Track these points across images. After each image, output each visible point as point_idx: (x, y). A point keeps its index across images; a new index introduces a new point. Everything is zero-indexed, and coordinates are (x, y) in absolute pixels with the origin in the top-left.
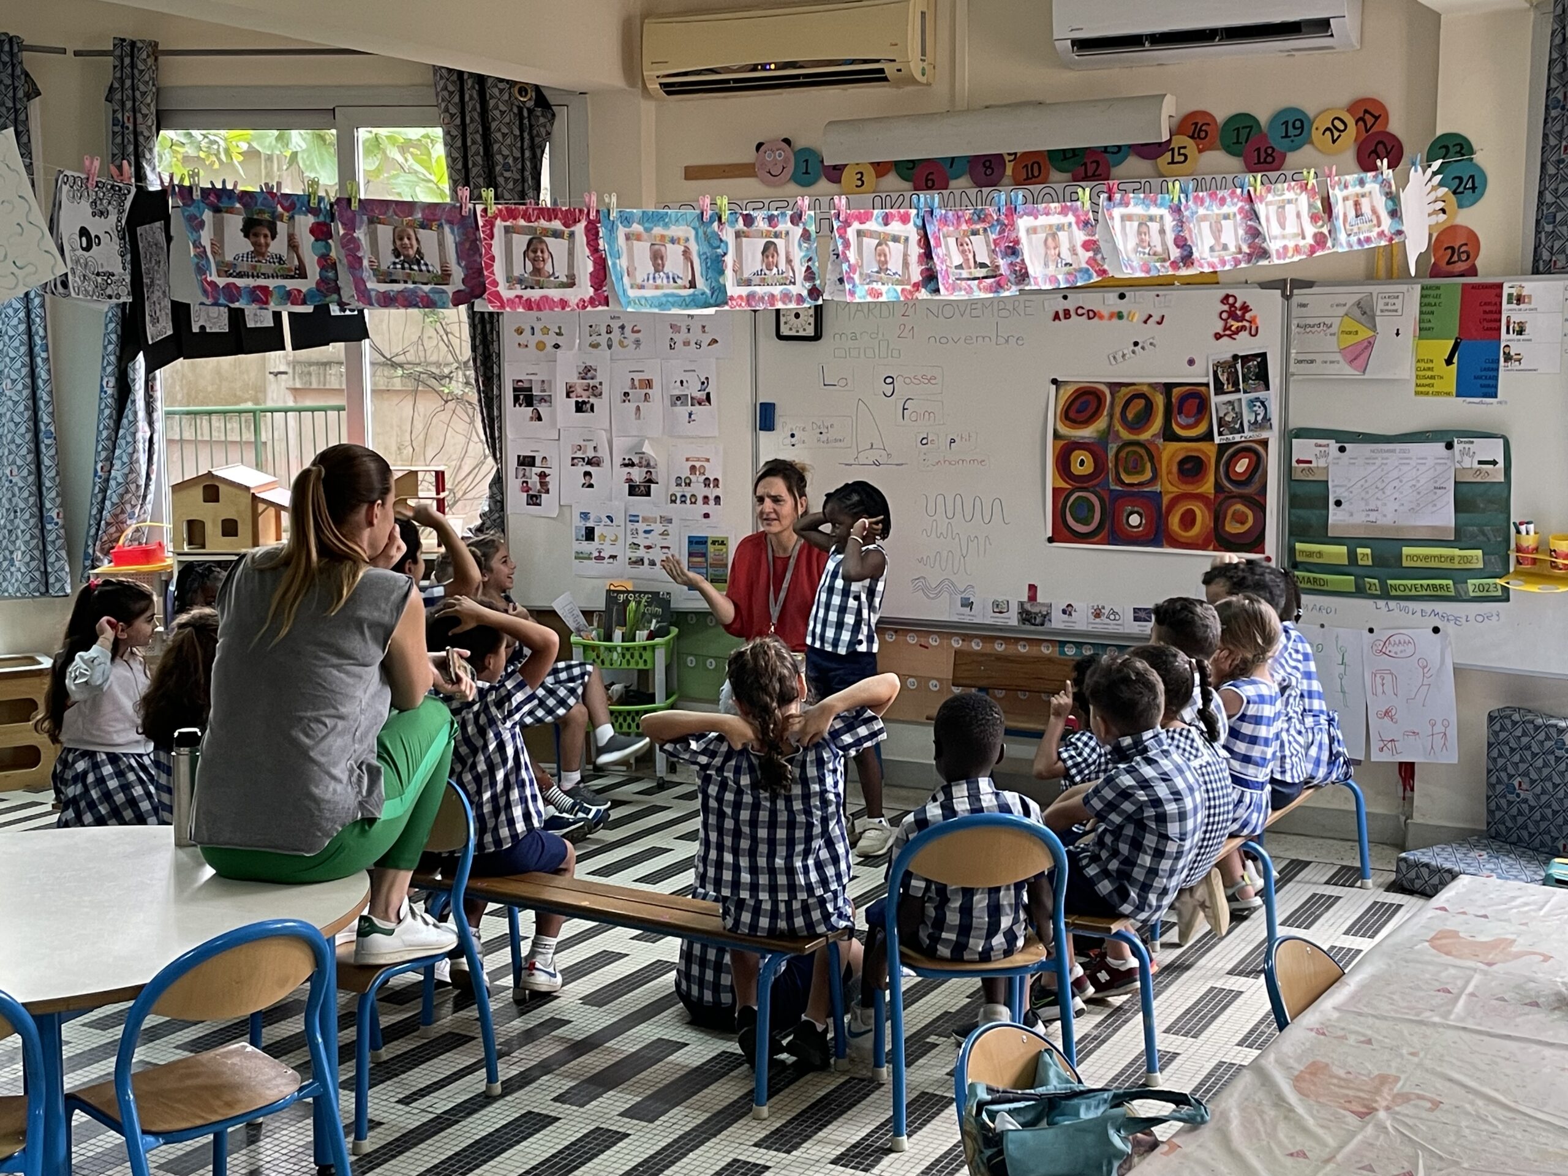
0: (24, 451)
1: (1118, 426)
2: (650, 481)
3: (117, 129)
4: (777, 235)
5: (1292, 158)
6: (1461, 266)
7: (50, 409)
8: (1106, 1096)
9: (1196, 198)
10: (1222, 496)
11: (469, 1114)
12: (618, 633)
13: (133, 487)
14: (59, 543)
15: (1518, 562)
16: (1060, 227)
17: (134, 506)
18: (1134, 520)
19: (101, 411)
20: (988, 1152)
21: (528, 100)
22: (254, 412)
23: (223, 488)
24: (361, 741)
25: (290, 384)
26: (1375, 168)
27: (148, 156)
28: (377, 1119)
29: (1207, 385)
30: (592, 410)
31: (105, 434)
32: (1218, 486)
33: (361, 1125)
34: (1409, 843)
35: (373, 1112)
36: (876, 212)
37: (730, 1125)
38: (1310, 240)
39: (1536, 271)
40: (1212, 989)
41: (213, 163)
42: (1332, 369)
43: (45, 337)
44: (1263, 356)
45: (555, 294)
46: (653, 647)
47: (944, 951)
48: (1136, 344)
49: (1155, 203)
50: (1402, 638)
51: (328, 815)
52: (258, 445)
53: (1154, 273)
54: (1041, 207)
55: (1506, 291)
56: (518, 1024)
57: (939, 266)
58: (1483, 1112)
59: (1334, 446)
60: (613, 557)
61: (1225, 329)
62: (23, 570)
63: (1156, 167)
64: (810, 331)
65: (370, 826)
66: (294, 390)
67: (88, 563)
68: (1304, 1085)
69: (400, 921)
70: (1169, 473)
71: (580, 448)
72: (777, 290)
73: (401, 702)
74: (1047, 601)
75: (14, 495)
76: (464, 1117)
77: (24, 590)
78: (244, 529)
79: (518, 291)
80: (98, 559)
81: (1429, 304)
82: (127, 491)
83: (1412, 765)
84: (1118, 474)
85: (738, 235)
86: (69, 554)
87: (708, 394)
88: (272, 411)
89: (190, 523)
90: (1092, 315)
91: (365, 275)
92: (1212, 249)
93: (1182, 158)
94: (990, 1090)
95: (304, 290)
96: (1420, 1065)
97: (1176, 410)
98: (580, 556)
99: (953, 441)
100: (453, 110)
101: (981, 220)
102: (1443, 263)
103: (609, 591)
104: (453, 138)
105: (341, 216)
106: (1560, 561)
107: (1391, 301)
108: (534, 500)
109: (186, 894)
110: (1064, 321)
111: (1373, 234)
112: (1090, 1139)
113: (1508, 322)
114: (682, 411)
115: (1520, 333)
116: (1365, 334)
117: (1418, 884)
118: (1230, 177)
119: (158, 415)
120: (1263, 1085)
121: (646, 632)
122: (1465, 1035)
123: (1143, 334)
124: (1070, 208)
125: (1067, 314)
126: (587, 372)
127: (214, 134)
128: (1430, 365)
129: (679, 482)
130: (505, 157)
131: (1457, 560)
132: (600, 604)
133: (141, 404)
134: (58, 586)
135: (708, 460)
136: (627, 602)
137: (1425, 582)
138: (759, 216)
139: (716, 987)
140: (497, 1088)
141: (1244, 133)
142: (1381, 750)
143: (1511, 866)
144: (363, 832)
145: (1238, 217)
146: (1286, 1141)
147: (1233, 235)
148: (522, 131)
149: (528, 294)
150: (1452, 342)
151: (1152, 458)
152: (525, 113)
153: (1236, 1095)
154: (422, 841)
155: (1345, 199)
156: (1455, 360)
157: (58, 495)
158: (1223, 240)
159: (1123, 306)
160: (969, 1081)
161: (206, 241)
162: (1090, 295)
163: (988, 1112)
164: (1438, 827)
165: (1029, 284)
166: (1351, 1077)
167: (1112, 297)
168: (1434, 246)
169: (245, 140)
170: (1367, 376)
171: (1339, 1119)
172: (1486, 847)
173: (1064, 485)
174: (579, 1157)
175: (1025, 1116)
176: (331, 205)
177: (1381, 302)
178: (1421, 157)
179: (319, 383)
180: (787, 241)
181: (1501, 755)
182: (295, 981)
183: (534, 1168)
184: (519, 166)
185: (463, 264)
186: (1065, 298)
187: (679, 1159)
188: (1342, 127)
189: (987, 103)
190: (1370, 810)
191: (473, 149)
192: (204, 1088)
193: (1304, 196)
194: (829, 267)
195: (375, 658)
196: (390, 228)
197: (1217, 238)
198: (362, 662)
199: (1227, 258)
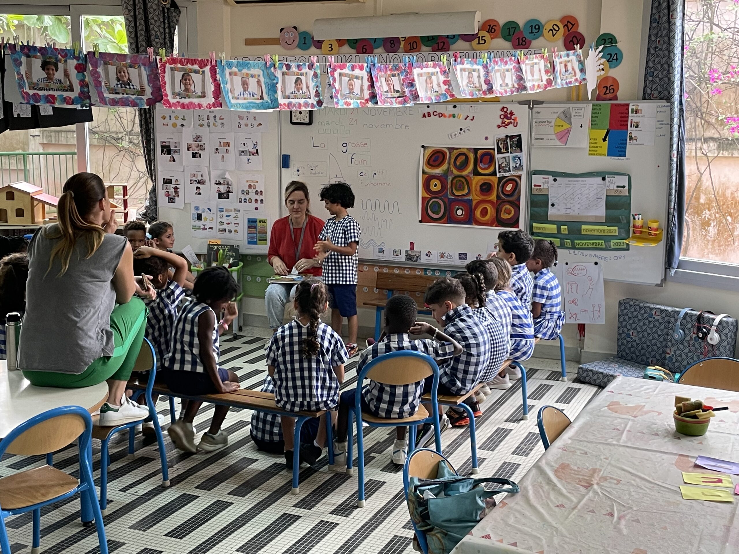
1: (452, 168)
2: (229, 192)
4: (302, 75)
5: (535, 43)
6: (609, 96)
8: (472, 481)
9: (494, 61)
10: (500, 201)
11: (155, 496)
15: (634, 233)
16: (433, 74)
18: (460, 212)
20: (421, 509)
21: (167, 4)
22: (23, 155)
23: (16, 193)
24: (102, 319)
25: (41, 141)
26: (574, 49)
28: (110, 499)
29: (494, 149)
30: (200, 157)
32: (498, 196)
33: (104, 502)
34: (582, 360)
35: (109, 495)
36: (349, 64)
37: (281, 497)
38: (545, 82)
39: (644, 98)
40: (499, 428)
42: (552, 143)
44: (520, 136)
45: (196, 101)
48: (461, 129)
49: (476, 63)
50: (581, 267)
51: (86, 355)
52: (25, 171)
53: (475, 97)
54: (424, 63)
55: (631, 108)
57: (378, 91)
58: (639, 484)
59: (551, 178)
60: (211, 228)
61: (502, 123)
63: (471, 45)
64: (307, 121)
65: (108, 360)
66: (43, 144)
68: (558, 474)
69: (121, 405)
70: (476, 190)
71: (194, 175)
73: (121, 300)
74: (419, 250)
76: (153, 497)
78: (27, 213)
79: (178, 99)
81: (596, 113)
83: (584, 325)
84: (452, 191)
85: (283, 74)
87: (257, 150)
88: (33, 155)
90: (441, 115)
91: (103, 90)
92: (501, 85)
93: (483, 42)
94: (420, 480)
95: (72, 97)
96: (609, 464)
97: (479, 161)
98: (195, 228)
99: (375, 174)
100: (130, 8)
101: (397, 69)
102: (602, 94)
103: (209, 245)
104: (130, 22)
105: (90, 61)
106: (653, 232)
107: (579, 111)
108: (172, 200)
109: (16, 394)
110: (427, 118)
111: (573, 80)
112: (468, 502)
113: (631, 122)
114: (244, 158)
115: (637, 127)
116: (566, 126)
117: (587, 379)
118: (505, 51)
120: (541, 474)
121: (228, 264)
122: (628, 450)
123: (465, 124)
124: (437, 65)
125: (429, 115)
128: (596, 141)
129: (243, 192)
130: (156, 32)
131: (606, 231)
132: (205, 251)
135: (257, 182)
136: (218, 250)
137: (592, 241)
138: (293, 65)
140: (168, 483)
141: (512, 30)
142: (571, 318)
143: (628, 370)
144: (104, 363)
145: (513, 71)
146: (554, 500)
147: (511, 79)
148: (164, 19)
149: (183, 101)
150: (606, 131)
151: (468, 183)
152: (166, 11)
153: (530, 479)
154: (132, 366)
155: (561, 63)
156: (607, 139)
158: (506, 81)
159: (455, 111)
160: (410, 476)
161: (23, 72)
162: (443, 106)
163: (419, 490)
164: (595, 353)
165: (419, 100)
166: (580, 470)
167: (450, 107)
168: (599, 86)
169: (16, 19)
170: (567, 146)
171: (577, 489)
172: (617, 362)
173: (427, 195)
174: (210, 514)
175: (436, 492)
176: (85, 55)
177: (574, 111)
178: (594, 44)
179: (56, 141)
180: (307, 78)
181: (624, 320)
182: (76, 435)
183: (189, 520)
184: (163, 36)
185: (151, 85)
186: (428, 107)
187: (258, 514)
188: (557, 29)
189: (392, 13)
190: (566, 345)
191: (140, 28)
192: (30, 487)
193: (542, 61)
194: (326, 90)
195: (108, 278)
196: (115, 67)
197: (503, 80)
198: (102, 280)
199: (508, 90)
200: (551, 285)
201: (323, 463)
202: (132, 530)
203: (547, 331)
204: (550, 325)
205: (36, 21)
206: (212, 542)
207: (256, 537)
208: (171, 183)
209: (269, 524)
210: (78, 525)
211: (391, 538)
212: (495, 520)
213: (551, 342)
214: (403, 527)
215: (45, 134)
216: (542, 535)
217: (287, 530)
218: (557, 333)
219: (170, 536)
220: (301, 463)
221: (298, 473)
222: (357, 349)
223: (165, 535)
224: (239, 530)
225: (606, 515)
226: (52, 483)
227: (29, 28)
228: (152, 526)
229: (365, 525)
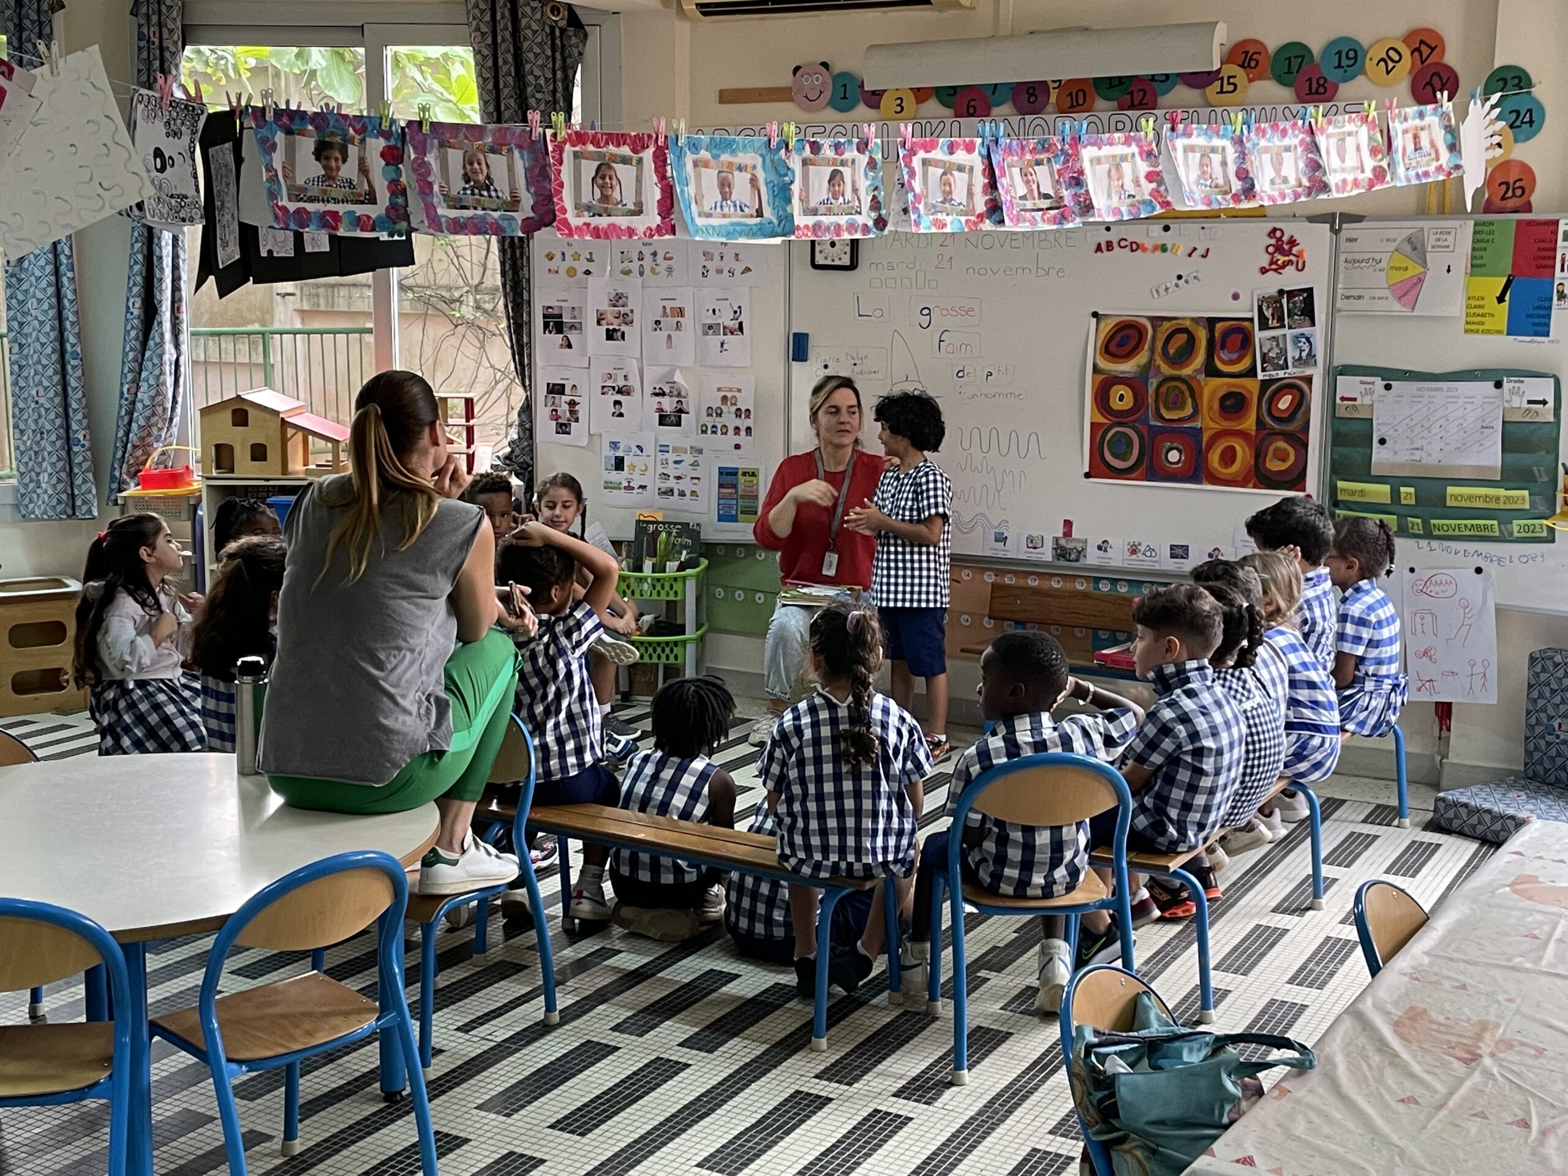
0: (50, 372)
1: (1159, 361)
2: (681, 411)
3: (143, 44)
4: (843, 163)
5: (1346, 90)
6: (1511, 203)
7: (76, 330)
8: (1207, 1039)
9: (1258, 129)
10: (1265, 432)
11: (529, 1043)
12: (648, 564)
13: (160, 410)
14: (85, 465)
15: (1566, 503)
16: (1124, 158)
17: (160, 429)
18: (1174, 456)
19: (127, 332)
20: (1100, 1095)
21: (561, 19)
22: (263, 334)
23: (252, 413)
24: (428, 673)
25: (298, 306)
26: (1435, 101)
27: (174, 72)
28: (437, 1046)
29: (1251, 320)
31: (131, 355)
32: (1260, 422)
33: (428, 1051)
34: (1444, 782)
35: (437, 1039)
36: (941, 140)
37: (789, 1056)
38: (1369, 174)
40: (1258, 927)
41: (220, 80)
42: (1380, 305)
43: (70, 257)
44: (1310, 291)
45: (623, 222)
46: (684, 578)
47: (1007, 889)
48: (1180, 277)
49: (1217, 133)
50: (1444, 578)
51: (397, 746)
52: (267, 368)
53: (1215, 206)
54: (1103, 136)
55: (1562, 228)
56: (570, 953)
57: (1004, 197)
59: (1379, 383)
60: (643, 487)
61: (1271, 263)
62: (50, 492)
63: (1205, 97)
64: (846, 261)
65: (440, 758)
66: (302, 312)
67: (115, 486)
68: (1403, 1030)
69: (464, 852)
70: (1210, 408)
71: (610, 377)
72: (843, 220)
73: (466, 636)
74: (1082, 537)
75: (40, 416)
76: (524, 1046)
77: (50, 513)
78: (273, 454)
79: (586, 218)
80: (125, 482)
81: (1482, 241)
82: (154, 414)
83: (1449, 705)
84: (1157, 409)
85: (805, 163)
86: (94, 475)
87: (741, 324)
88: (281, 333)
89: (218, 447)
90: (1135, 247)
91: (435, 200)
92: (1272, 182)
93: (1231, 88)
94: (1097, 1033)
95: (373, 216)
96: (1518, 1011)
97: (1218, 346)
98: (609, 486)
99: (990, 374)
100: (484, 29)
101: (1045, 150)
102: (1497, 201)
103: (638, 522)
104: (484, 57)
105: (412, 138)
107: (1444, 237)
109: (257, 824)
110: (1105, 253)
111: (1432, 169)
112: (1203, 1083)
114: (714, 340)
116: (1415, 269)
117: (1456, 824)
118: (1280, 108)
119: (184, 337)
120: (1364, 1029)
121: (677, 563)
122: (1559, 981)
123: (1188, 267)
124: (1134, 139)
125: (1110, 246)
126: (618, 299)
127: (222, 50)
128: (1480, 303)
129: (710, 411)
130: (537, 78)
131: (1502, 500)
132: (630, 535)
133: (167, 326)
134: (84, 508)
135: (739, 391)
136: (657, 533)
137: (1469, 522)
138: (826, 143)
139: (769, 921)
140: (556, 1017)
141: (1295, 63)
142: (1419, 689)
143: (1550, 807)
144: (432, 765)
145: (1299, 149)
146: (1395, 1087)
147: (1294, 168)
148: (554, 51)
149: (596, 221)
150: (1505, 280)
151: (1193, 395)
152: (558, 33)
153: (1338, 1040)
154: (485, 774)
155: (1405, 132)
156: (1507, 298)
157: (84, 417)
158: (1283, 173)
159: (1167, 238)
160: (1075, 1023)
161: (277, 164)
162: (1141, 228)
163: (1097, 1055)
164: (1474, 767)
165: (1093, 215)
166: (1449, 1022)
167: (1156, 229)
168: (1489, 182)
169: (253, 56)
170: (1415, 313)
171: (1444, 1065)
172: (1524, 788)
173: (1102, 420)
174: (642, 1087)
175: (1131, 1059)
176: (403, 128)
177: (1433, 238)
178: (1479, 90)
179: (327, 305)
180: (854, 170)
181: (1541, 696)
182: (376, 912)
183: (598, 1097)
184: (551, 87)
185: (532, 190)
186: (1108, 229)
187: (742, 1090)
188: (1396, 57)
189: (1033, 29)
190: (1411, 750)
191: (505, 69)
192: (283, 1016)
193: (1364, 129)
194: (894, 196)
195: (443, 591)
196: (460, 152)
197: (1278, 171)
198: (430, 594)
199: (1287, 191)
200: (1378, 616)
201: (877, 987)
202: (483, 1113)
203: (1367, 717)
204: (1373, 703)
205: (293, 58)
206: (647, 1145)
207: (737, 1138)
208: (562, 393)
209: (765, 1112)
210: (374, 1099)
211: (1024, 1154)
212: (1264, 1126)
213: (1374, 742)
214: (1051, 1132)
215: (306, 290)
216: (1370, 1162)
217: (803, 1126)
218: (1388, 723)
219: (561, 1129)
220: (830, 985)
221: (825, 1005)
222: (947, 746)
223: (550, 1127)
224: (702, 1123)
225: (1512, 1123)
226: (326, 1009)
227: (277, 74)
228: (523, 1107)
229: (968, 1123)
